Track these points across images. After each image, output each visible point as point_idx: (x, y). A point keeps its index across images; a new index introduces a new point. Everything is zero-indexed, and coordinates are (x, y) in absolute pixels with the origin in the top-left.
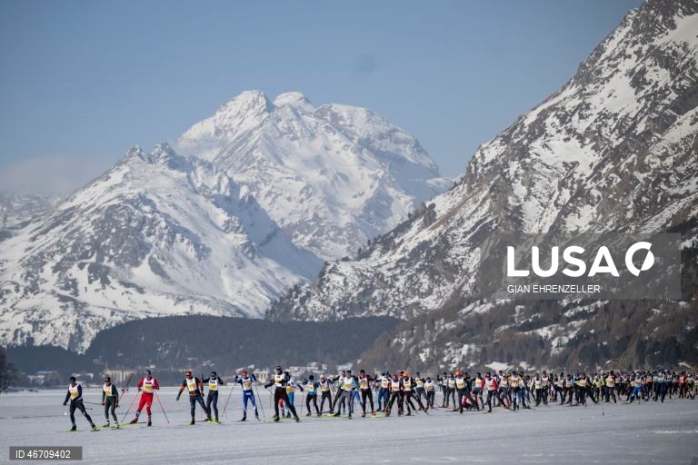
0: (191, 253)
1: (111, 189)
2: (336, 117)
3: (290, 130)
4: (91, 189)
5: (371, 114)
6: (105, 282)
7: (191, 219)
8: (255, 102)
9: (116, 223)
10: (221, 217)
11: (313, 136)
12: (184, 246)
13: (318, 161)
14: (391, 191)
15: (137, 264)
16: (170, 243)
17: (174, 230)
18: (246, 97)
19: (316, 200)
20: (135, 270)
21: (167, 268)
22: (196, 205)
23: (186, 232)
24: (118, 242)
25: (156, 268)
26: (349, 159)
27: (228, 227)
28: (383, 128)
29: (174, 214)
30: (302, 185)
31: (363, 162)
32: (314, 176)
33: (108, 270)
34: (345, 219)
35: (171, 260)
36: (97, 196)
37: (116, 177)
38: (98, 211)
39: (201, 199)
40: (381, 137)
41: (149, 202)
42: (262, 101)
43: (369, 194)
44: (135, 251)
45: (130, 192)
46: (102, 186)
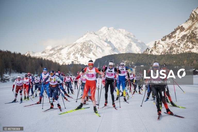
0: (101, 51)
1: (84, 39)
2: (120, 31)
3: (113, 33)
4: (80, 39)
5: (126, 30)
6: (83, 57)
7: (100, 44)
8: (106, 28)
9: (85, 45)
10: (106, 44)
11: (116, 34)
12: (99, 50)
13: (118, 38)
14: (132, 43)
15: (90, 53)
16: (96, 49)
17: (97, 46)
18: (104, 28)
19: (118, 45)
20: (89, 54)
21: (96, 54)
22: (101, 42)
23: (99, 47)
24: (86, 49)
25: (94, 54)
26: (123, 38)
27: (107, 46)
28: (128, 33)
29: (97, 44)
30: (115, 42)
31: (126, 38)
32: (117, 40)
33: (84, 55)
34: (124, 48)
35: (97, 52)
36: (81, 40)
37: (85, 37)
38: (81, 43)
39: (102, 41)
40: (128, 34)
41: (91, 41)
42: (107, 28)
43: (128, 43)
44: (89, 51)
45: (88, 39)
46: (82, 38)
